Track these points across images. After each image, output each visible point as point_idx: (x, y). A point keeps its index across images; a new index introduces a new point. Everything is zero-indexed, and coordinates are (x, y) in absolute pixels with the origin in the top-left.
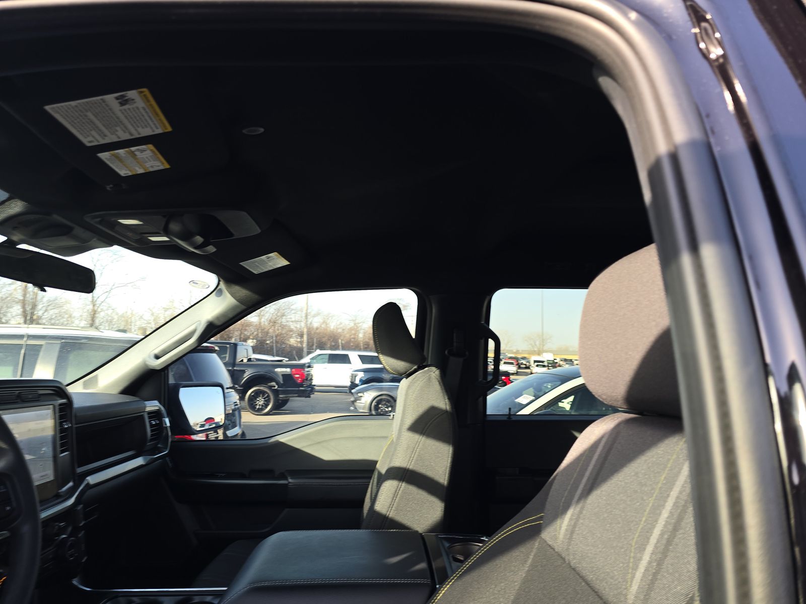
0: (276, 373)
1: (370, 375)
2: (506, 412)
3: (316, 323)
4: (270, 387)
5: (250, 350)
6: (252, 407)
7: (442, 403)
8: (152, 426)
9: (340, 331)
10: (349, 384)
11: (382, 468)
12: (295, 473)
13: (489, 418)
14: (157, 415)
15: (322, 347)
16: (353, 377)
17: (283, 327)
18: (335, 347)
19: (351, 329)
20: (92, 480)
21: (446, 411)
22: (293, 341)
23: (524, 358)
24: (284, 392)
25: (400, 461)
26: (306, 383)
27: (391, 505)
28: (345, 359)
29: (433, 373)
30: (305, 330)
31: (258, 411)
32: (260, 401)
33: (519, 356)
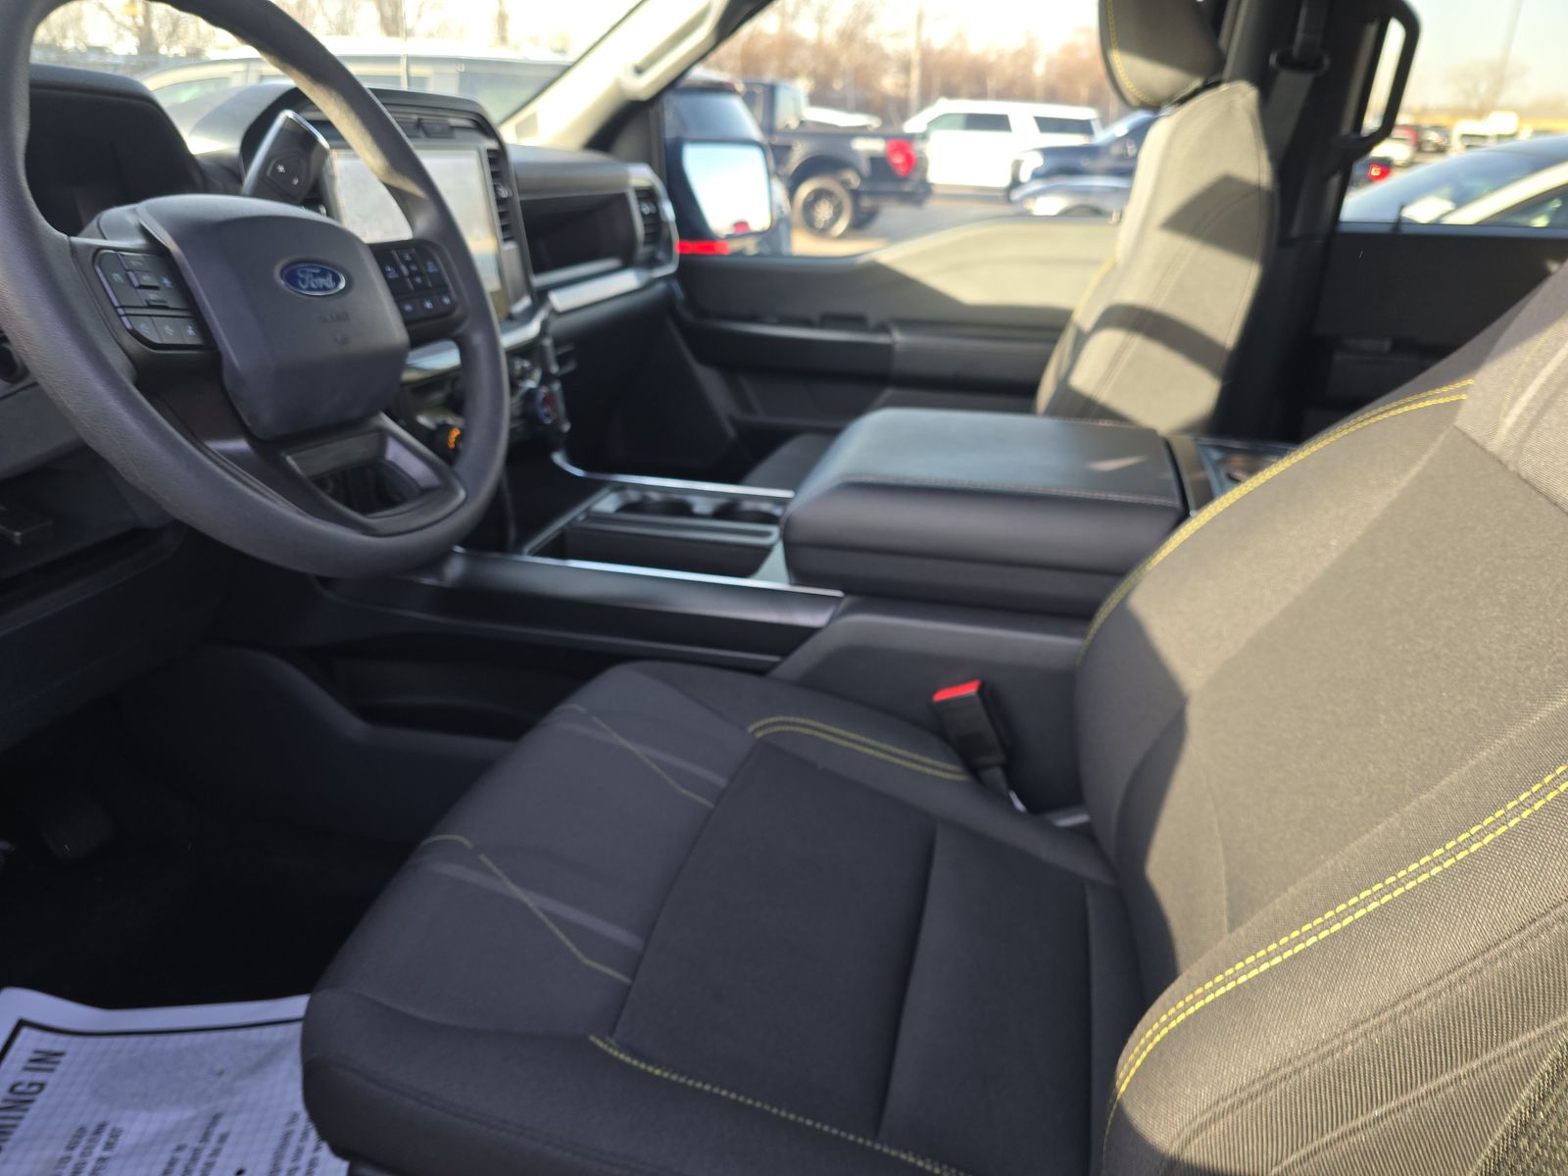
0: (855, 153)
1: (1056, 162)
2: (1389, 216)
3: (940, 39)
4: (845, 183)
5: (803, 100)
6: (809, 223)
7: (1255, 168)
8: (643, 215)
9: (992, 58)
10: (1006, 182)
11: (1085, 318)
12: (907, 324)
13: (1343, 228)
14: (647, 195)
15: (951, 92)
16: (1017, 165)
17: (869, 47)
18: (980, 94)
19: (1018, 54)
20: (560, 300)
21: (1258, 189)
22: (889, 83)
23: (1436, 128)
24: (873, 194)
25: (1133, 294)
26: (916, 176)
27: (1105, 379)
28: (999, 123)
29: (1242, 96)
30: (916, 57)
31: (823, 232)
32: (824, 211)
33: (1426, 122)
